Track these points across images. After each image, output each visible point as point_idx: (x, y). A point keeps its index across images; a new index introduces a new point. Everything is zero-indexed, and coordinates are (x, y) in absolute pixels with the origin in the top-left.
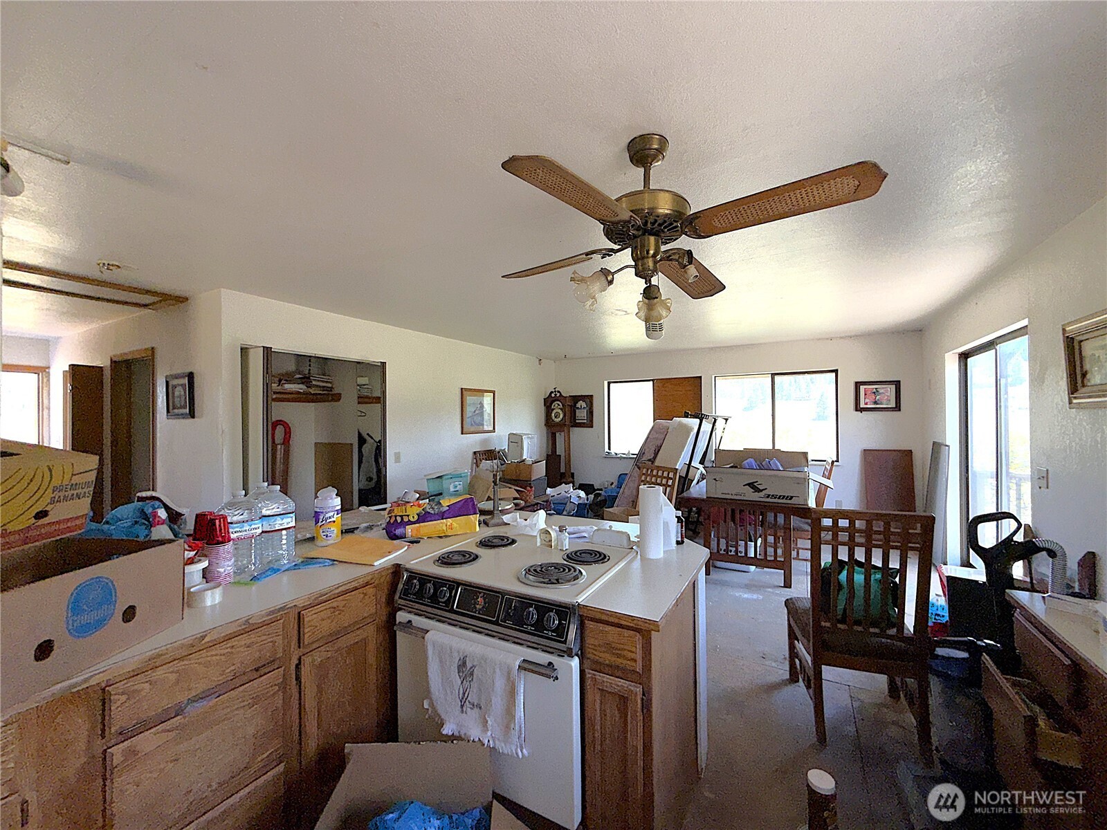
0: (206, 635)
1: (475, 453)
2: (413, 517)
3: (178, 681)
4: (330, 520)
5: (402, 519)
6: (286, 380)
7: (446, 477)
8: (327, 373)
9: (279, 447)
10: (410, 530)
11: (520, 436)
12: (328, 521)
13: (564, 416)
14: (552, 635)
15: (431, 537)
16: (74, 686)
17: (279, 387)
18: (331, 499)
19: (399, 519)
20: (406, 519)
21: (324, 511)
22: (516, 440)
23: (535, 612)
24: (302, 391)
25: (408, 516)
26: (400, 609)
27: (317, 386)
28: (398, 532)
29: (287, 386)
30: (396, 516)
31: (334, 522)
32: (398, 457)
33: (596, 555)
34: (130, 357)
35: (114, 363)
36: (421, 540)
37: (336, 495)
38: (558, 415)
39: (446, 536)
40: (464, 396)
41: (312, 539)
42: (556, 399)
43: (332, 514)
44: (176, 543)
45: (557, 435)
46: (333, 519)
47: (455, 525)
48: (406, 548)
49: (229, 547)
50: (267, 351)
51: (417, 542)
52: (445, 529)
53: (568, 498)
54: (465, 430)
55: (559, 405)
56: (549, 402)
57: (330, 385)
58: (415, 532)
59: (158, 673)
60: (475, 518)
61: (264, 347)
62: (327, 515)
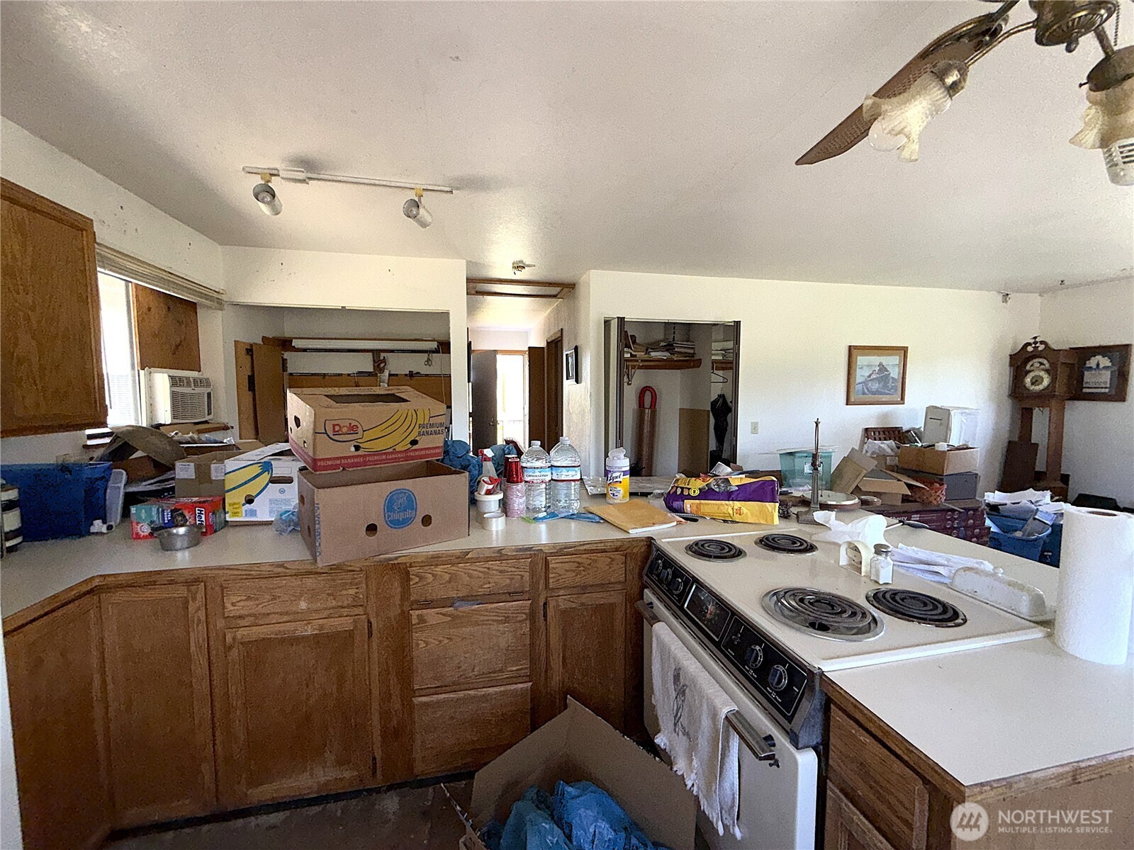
0: (469, 552)
1: (866, 430)
2: (694, 492)
3: (449, 582)
4: (616, 480)
5: (682, 492)
6: (652, 349)
7: (800, 455)
8: (691, 339)
9: (647, 411)
10: (688, 506)
11: (947, 412)
12: (615, 480)
13: (1053, 381)
14: (775, 698)
15: (714, 519)
16: (390, 559)
17: (647, 355)
18: (619, 459)
19: (679, 491)
20: (686, 493)
21: (612, 470)
22: (939, 417)
23: (761, 654)
24: (665, 358)
25: (689, 489)
26: (647, 588)
27: (680, 353)
28: (676, 504)
29: (653, 354)
30: (677, 487)
31: (621, 482)
32: (755, 428)
33: (936, 608)
34: (553, 338)
35: (548, 343)
36: (700, 519)
37: (625, 456)
38: (1039, 378)
39: (733, 522)
40: (854, 356)
41: (604, 495)
42: (1036, 355)
43: (618, 474)
44: (462, 475)
45: (1036, 411)
46: (618, 480)
47: (744, 510)
48: (675, 523)
49: (521, 486)
50: (621, 320)
51: (695, 520)
52: (731, 512)
53: (1032, 511)
54: (852, 399)
55: (1041, 364)
56: (1020, 361)
57: (692, 351)
58: (695, 508)
59: (437, 569)
60: (773, 508)
61: (618, 318)
62: (614, 475)
